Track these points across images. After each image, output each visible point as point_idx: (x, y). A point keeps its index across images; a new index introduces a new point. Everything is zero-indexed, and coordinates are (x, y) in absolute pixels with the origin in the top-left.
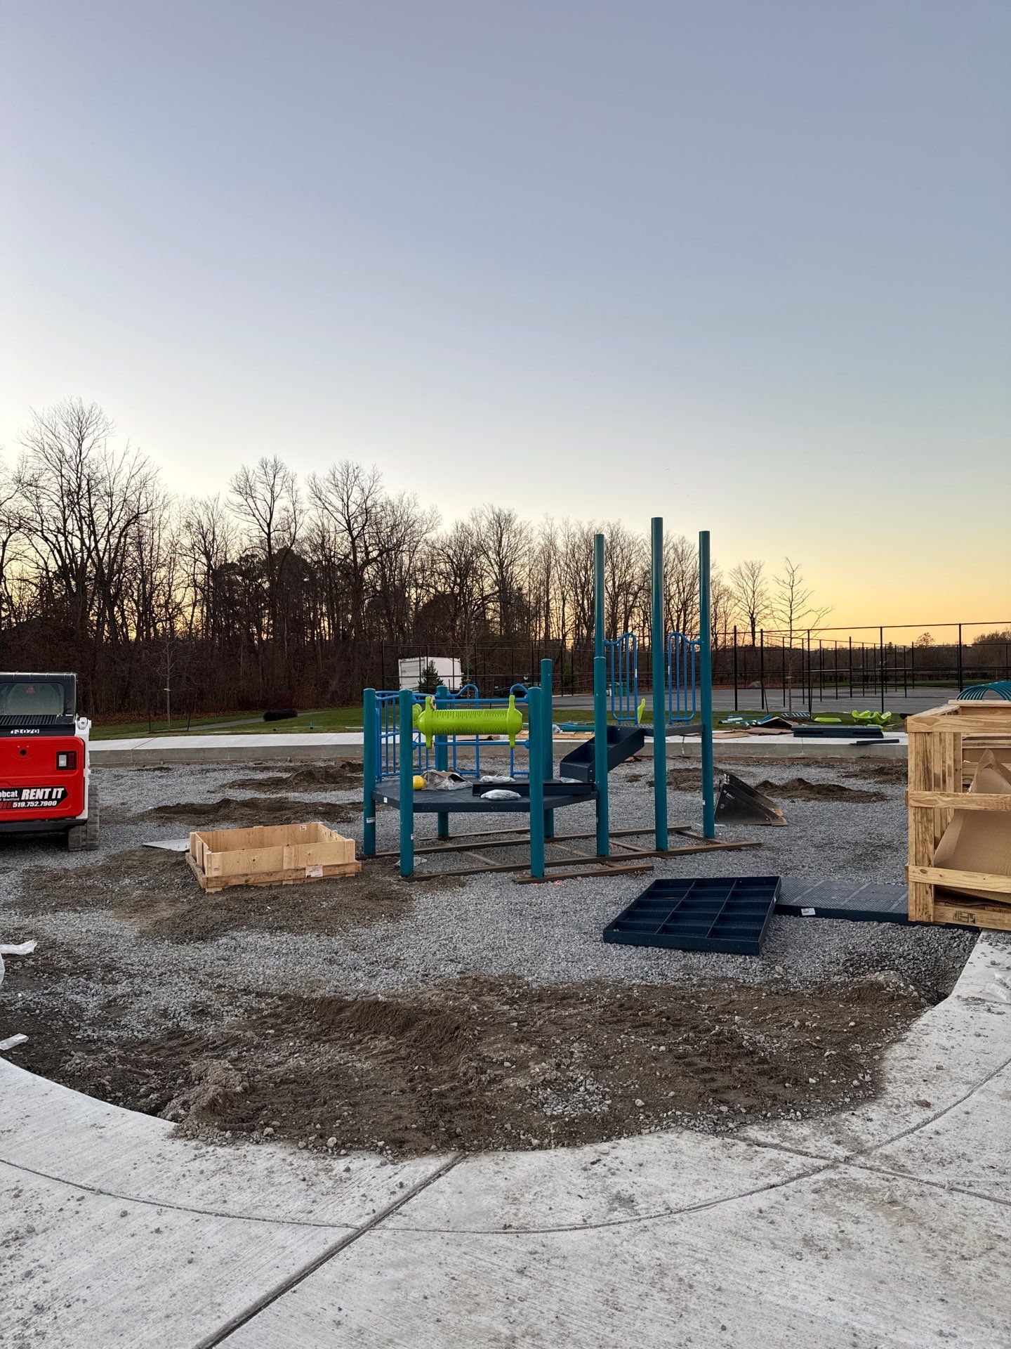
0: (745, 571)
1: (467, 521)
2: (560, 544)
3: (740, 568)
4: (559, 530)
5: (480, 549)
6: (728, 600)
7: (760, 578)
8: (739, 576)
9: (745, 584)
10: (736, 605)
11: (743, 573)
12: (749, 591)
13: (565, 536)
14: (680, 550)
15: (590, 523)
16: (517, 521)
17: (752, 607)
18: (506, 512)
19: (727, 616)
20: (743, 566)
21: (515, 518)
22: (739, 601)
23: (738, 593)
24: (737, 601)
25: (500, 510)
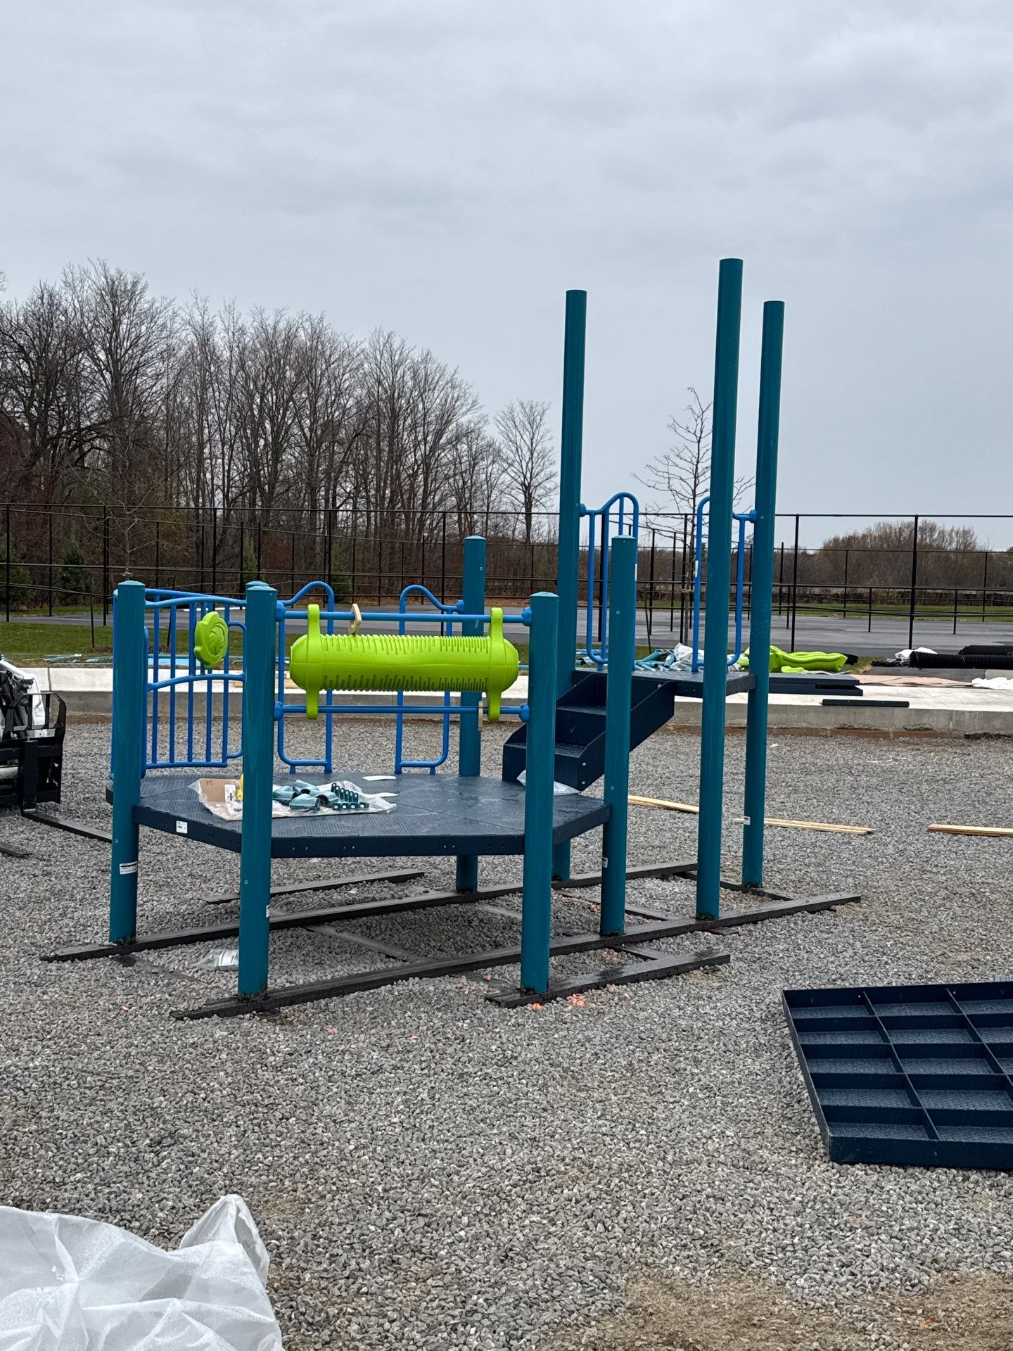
0: (520, 417)
3: (512, 411)
6: (493, 462)
7: (542, 429)
8: (510, 424)
9: (519, 437)
10: (505, 470)
11: (517, 419)
12: (525, 450)
13: (227, 330)
14: (422, 373)
15: (279, 313)
17: (528, 475)
18: (130, 279)
19: (491, 487)
20: (518, 409)
21: (144, 289)
22: (510, 465)
23: (507, 452)
24: (505, 465)
25: (119, 271)
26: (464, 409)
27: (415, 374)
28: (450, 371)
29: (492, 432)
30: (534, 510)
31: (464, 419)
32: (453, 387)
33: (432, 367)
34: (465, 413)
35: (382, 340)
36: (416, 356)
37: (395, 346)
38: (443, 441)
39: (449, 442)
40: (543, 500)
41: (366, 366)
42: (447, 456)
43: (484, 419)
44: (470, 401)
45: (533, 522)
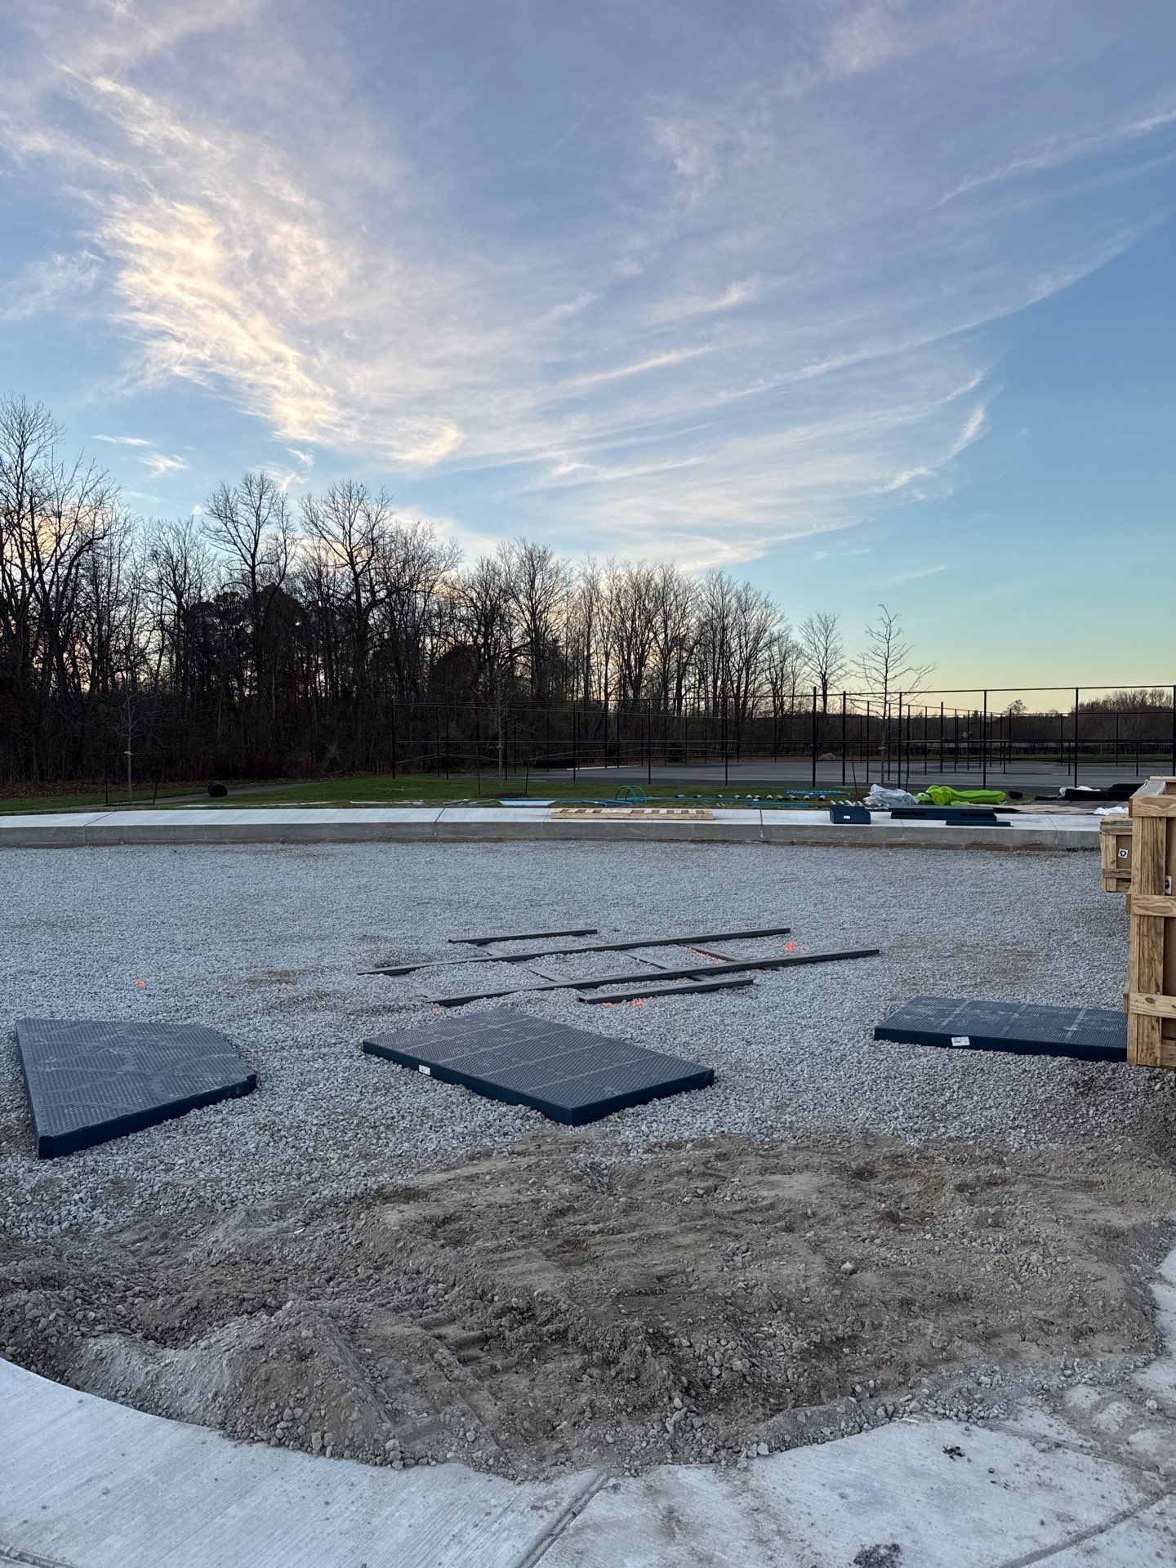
0: (817, 624)
1: (494, 557)
2: (604, 587)
3: (811, 621)
4: (603, 571)
5: (509, 592)
6: (797, 658)
7: (834, 632)
8: (810, 630)
9: (817, 640)
10: (806, 663)
11: (815, 627)
12: (821, 648)
13: (609, 578)
14: (743, 598)
15: (640, 564)
16: (553, 560)
17: (824, 667)
18: (541, 548)
19: (796, 677)
20: (815, 619)
21: (551, 555)
22: (810, 659)
23: (808, 651)
24: (807, 660)
25: (533, 545)
26: (774, 622)
27: (739, 599)
28: (764, 595)
29: (797, 637)
30: (829, 692)
31: (775, 629)
32: (767, 607)
33: (751, 594)
34: (774, 625)
35: (715, 577)
36: (739, 587)
37: (724, 580)
38: (761, 644)
39: (766, 645)
40: (836, 684)
41: (703, 595)
42: (764, 655)
43: (789, 628)
44: (779, 616)
45: (828, 701)
